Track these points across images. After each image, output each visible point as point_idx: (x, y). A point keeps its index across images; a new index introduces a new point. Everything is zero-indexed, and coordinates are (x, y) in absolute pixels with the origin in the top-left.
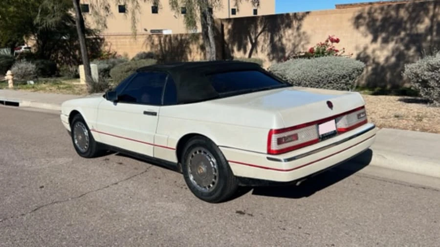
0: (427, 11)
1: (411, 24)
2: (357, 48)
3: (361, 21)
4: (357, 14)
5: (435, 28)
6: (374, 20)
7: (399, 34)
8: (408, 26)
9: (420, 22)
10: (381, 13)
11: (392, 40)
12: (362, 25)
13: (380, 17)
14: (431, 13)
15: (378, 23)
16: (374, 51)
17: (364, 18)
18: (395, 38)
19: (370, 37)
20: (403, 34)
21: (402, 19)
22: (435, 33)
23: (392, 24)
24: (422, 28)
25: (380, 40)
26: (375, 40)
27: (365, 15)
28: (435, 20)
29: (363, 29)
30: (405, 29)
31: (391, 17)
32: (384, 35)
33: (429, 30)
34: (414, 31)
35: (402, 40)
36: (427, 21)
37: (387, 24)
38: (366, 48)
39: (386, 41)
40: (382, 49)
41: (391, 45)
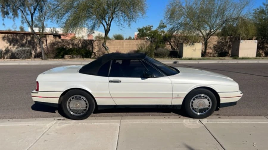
0: (25, 38)
1: (21, 41)
2: (5, 47)
3: (5, 38)
4: (3, 36)
5: (27, 42)
6: (10, 39)
7: (18, 43)
8: (20, 41)
9: (23, 40)
10: (11, 37)
11: (16, 45)
12: (6, 40)
13: (11, 38)
14: (26, 38)
15: (11, 40)
16: (11, 48)
17: (6, 38)
18: (17, 44)
19: (9, 44)
20: (19, 43)
21: (18, 39)
22: (28, 44)
23: (15, 40)
24: (24, 42)
25: (12, 45)
26: (10, 45)
27: (6, 37)
28: (27, 40)
29: (6, 41)
30: (19, 42)
31: (15, 38)
32: (13, 43)
33: (26, 43)
34: (22, 43)
35: (19, 45)
36: (25, 40)
37: (14, 40)
38: (8, 47)
39: (14, 45)
40: (13, 48)
41: (16, 47)
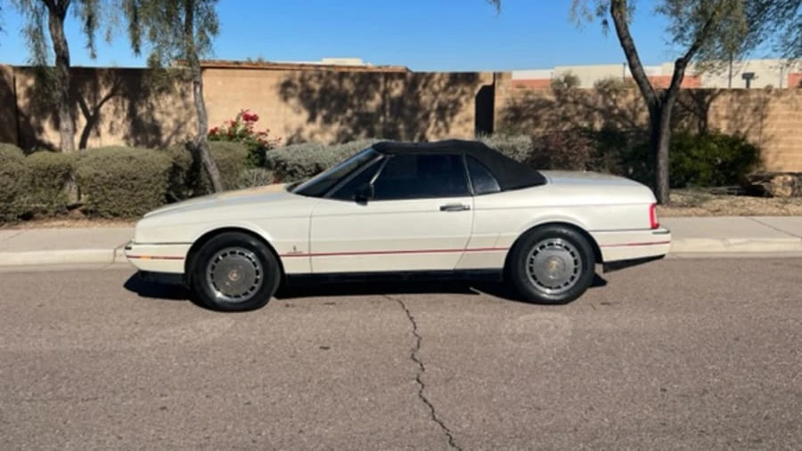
0: (377, 84)
1: (359, 100)
2: (287, 129)
3: (290, 90)
4: (283, 80)
5: (388, 106)
6: (310, 91)
7: (345, 111)
8: (355, 102)
9: (371, 98)
10: (318, 82)
11: (337, 120)
12: (292, 96)
13: (317, 87)
14: (382, 88)
15: (316, 96)
16: (312, 135)
17: (295, 87)
18: (340, 117)
19: (305, 115)
20: (349, 112)
21: (347, 91)
22: (388, 114)
23: (333, 98)
24: (373, 105)
25: (319, 119)
26: (312, 119)
27: (296, 82)
28: (387, 96)
29: (293, 101)
30: (351, 106)
31: (332, 88)
32: (324, 112)
33: (381, 109)
34: (363, 110)
35: (349, 120)
36: (378, 97)
37: (328, 97)
38: (300, 130)
39: (327, 121)
40: (322, 132)
41: (336, 127)
